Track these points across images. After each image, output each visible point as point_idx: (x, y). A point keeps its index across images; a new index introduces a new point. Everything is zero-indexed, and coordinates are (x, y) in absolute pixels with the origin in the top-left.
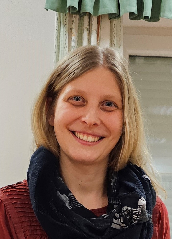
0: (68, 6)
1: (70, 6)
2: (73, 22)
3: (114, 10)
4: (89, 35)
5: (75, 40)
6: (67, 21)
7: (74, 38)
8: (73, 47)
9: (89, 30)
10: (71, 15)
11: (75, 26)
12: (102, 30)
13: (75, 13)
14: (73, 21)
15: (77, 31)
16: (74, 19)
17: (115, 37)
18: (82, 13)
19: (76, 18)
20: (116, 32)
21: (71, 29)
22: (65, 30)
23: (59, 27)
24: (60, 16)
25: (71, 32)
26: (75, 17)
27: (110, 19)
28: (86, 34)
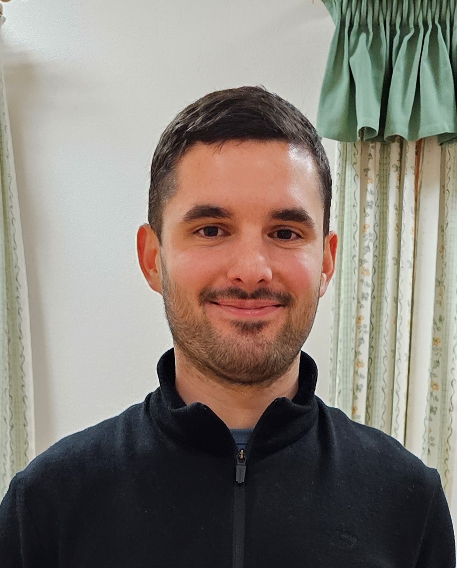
0: (359, 127)
1: (363, 128)
2: (370, 157)
3: (449, 127)
4: (401, 179)
5: (373, 190)
6: (358, 156)
7: (371, 187)
8: (370, 204)
9: (401, 170)
10: (365, 144)
11: (372, 164)
12: (425, 166)
13: (373, 140)
14: (370, 155)
15: (377, 173)
16: (372, 151)
17: (451, 178)
18: (387, 138)
19: (375, 150)
20: (452, 168)
21: (366, 170)
22: (354, 174)
23: (344, 169)
24: (345, 148)
25: (366, 175)
26: (374, 147)
27: (441, 144)
28: (393, 176)
